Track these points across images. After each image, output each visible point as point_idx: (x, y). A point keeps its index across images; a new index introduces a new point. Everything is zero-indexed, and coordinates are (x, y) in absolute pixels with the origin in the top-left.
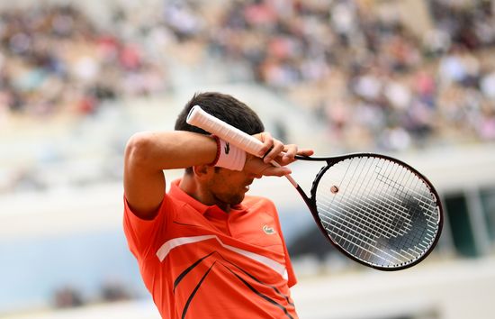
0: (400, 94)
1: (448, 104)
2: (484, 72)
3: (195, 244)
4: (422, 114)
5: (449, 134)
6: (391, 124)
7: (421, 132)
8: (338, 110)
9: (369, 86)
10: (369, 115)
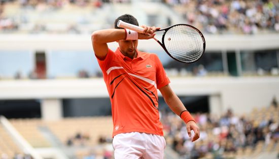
0: (215, 12)
1: (233, 18)
2: (247, 8)
3: (120, 69)
4: (223, 21)
5: (232, 29)
6: (210, 24)
7: (222, 27)
8: (191, 16)
9: (204, 8)
10: (203, 19)
